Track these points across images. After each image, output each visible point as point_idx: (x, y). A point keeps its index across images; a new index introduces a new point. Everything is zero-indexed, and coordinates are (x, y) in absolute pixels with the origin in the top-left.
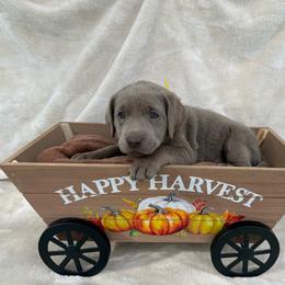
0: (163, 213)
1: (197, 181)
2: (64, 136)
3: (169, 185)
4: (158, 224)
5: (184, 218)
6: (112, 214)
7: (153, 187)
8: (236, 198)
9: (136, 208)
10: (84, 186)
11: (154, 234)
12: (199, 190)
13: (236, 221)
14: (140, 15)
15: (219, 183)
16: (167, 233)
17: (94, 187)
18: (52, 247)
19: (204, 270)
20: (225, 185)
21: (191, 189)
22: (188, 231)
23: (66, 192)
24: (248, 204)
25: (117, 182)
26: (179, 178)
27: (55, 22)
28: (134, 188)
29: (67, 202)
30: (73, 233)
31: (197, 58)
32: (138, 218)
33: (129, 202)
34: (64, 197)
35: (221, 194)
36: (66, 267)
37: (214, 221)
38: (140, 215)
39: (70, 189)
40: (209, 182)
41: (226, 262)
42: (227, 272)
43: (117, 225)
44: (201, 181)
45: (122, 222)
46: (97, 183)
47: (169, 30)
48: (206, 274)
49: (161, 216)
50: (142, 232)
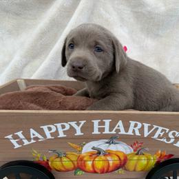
0: (105, 155)
1: (136, 125)
3: (111, 128)
4: (100, 164)
5: (122, 159)
6: (59, 156)
8: (169, 139)
9: (80, 151)
10: (32, 131)
11: (95, 172)
12: (137, 133)
13: (166, 159)
15: (155, 127)
16: (107, 172)
17: (42, 132)
20: (160, 129)
21: (130, 132)
22: (125, 169)
23: (16, 137)
24: (177, 144)
25: (63, 127)
26: (120, 123)
28: (79, 133)
29: (17, 146)
32: (82, 160)
34: (14, 142)
35: (156, 136)
37: (148, 160)
38: (84, 157)
39: (20, 134)
40: (146, 126)
43: (63, 166)
44: (140, 125)
45: (67, 163)
46: (45, 128)
49: (103, 157)
50: (85, 171)
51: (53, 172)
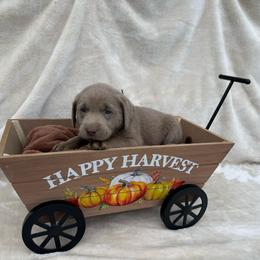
0: (129, 186)
1: (157, 158)
3: (137, 163)
4: (123, 196)
5: (143, 189)
6: (89, 192)
7: (125, 166)
8: (182, 167)
9: (109, 185)
11: (118, 204)
12: (158, 165)
14: (68, 24)
15: (172, 158)
16: (129, 203)
17: (78, 170)
20: (176, 158)
21: (152, 164)
22: (144, 199)
23: (53, 178)
24: (188, 172)
25: (98, 164)
26: (145, 157)
28: (110, 168)
30: (56, 214)
32: (108, 193)
33: (104, 180)
35: (172, 166)
37: (164, 187)
38: (111, 190)
39: (58, 174)
43: (90, 201)
44: (160, 157)
45: (95, 198)
46: (82, 166)
47: (93, 38)
48: (157, 231)
49: (127, 189)
50: (110, 205)
51: (81, 208)
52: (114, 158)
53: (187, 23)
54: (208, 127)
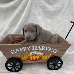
0: (36, 55)
1: (44, 47)
2: (9, 38)
3: (37, 48)
4: (34, 58)
5: (40, 56)
6: (23, 56)
7: (33, 49)
9: (29, 54)
10: (17, 49)
11: (33, 60)
12: (44, 49)
15: (49, 48)
16: (36, 60)
17: (19, 50)
18: (9, 65)
19: (45, 69)
20: (50, 48)
21: (42, 49)
22: (41, 60)
24: (55, 52)
25: (25, 48)
26: (39, 47)
27: (5, 10)
28: (29, 50)
29: (13, 53)
31: (40, 18)
32: (29, 57)
33: (27, 53)
34: (12, 52)
35: (49, 50)
36: (12, 70)
39: (14, 50)
40: (46, 47)
41: (50, 66)
42: (51, 69)
45: (26, 58)
46: (20, 48)
47: (33, 11)
49: (35, 56)
50: (30, 60)
52: (30, 47)
53: (63, 5)
54: (65, 39)
